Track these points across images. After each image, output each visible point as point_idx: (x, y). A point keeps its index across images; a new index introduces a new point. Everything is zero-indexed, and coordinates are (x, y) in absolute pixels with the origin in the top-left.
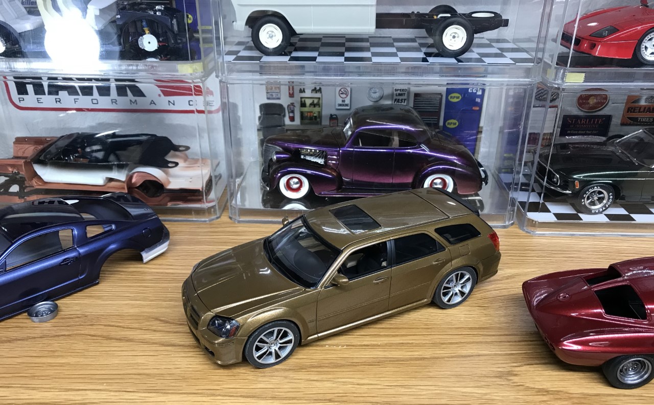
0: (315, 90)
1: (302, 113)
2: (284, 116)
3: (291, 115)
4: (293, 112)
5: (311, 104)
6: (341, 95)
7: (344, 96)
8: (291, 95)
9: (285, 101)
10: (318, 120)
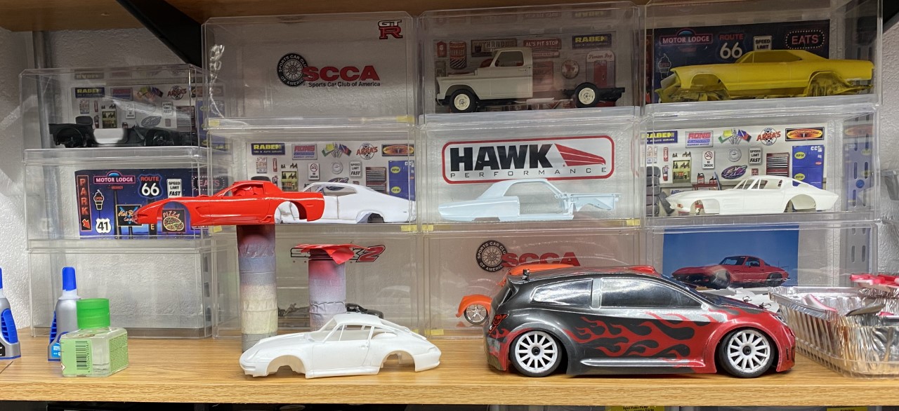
0: (686, 154)
1: (674, 173)
2: (659, 176)
3: (665, 175)
4: (666, 173)
5: (682, 166)
6: (707, 158)
7: (709, 158)
8: (666, 160)
9: (660, 164)
10: (688, 178)
